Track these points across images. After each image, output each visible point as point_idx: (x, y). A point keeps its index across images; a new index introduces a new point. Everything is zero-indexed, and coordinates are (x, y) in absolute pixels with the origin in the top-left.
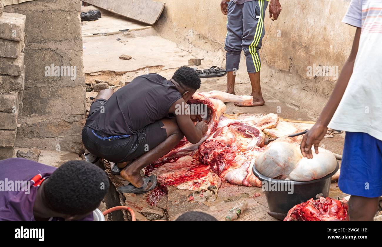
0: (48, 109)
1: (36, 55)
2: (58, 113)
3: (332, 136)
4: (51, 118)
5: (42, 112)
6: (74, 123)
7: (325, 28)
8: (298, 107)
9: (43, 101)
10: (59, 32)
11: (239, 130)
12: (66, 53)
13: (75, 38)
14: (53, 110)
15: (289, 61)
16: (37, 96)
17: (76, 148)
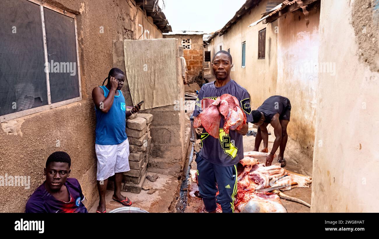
0: (164, 156)
1: (159, 131)
2: (168, 158)
3: (308, 187)
4: (166, 160)
5: (161, 157)
6: (176, 163)
7: (312, 122)
8: (298, 162)
9: (162, 152)
10: (170, 121)
11: (252, 179)
12: (172, 131)
13: (177, 124)
14: (166, 156)
15: (296, 135)
16: (159, 149)
17: (176, 175)
